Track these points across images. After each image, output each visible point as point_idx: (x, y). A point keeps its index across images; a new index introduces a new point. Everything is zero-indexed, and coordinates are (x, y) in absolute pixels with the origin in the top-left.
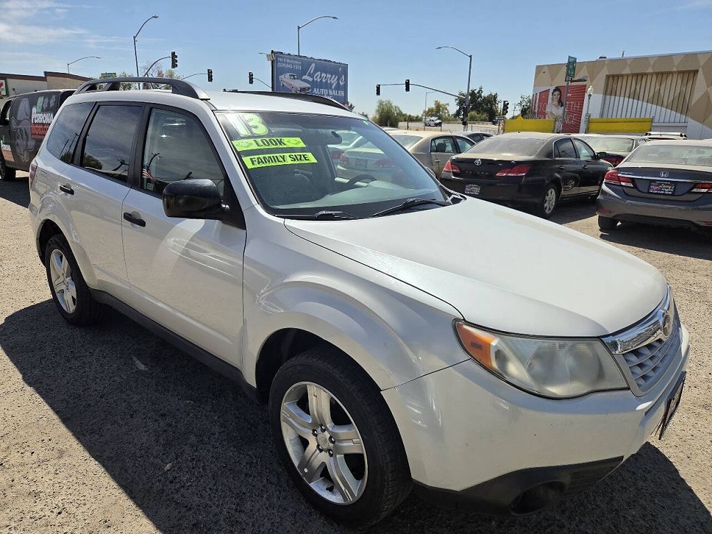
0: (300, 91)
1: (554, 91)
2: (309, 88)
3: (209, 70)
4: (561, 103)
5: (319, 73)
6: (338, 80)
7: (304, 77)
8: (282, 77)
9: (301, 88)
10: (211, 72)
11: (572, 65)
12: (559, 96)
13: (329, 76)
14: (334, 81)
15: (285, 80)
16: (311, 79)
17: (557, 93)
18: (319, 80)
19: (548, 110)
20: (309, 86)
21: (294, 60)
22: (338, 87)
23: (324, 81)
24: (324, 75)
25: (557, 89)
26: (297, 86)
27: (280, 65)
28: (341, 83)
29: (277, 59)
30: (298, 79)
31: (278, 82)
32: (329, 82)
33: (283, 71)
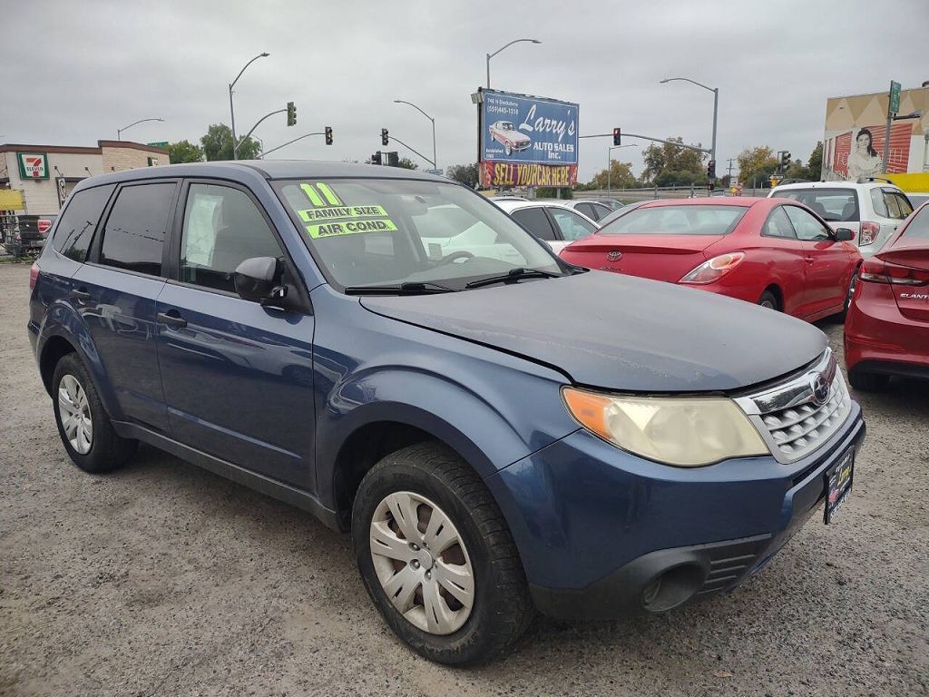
0: (517, 147)
1: (860, 133)
2: (528, 143)
3: (327, 128)
4: (872, 151)
5: (542, 118)
6: (566, 128)
7: (522, 126)
8: (493, 126)
9: (517, 143)
10: (331, 131)
11: (894, 94)
12: (868, 142)
13: (554, 122)
14: (561, 131)
15: (497, 131)
16: (530, 129)
17: (865, 137)
18: (541, 130)
19: (851, 161)
20: (528, 139)
21: (510, 100)
22: (567, 140)
23: (548, 130)
24: (547, 121)
25: (864, 131)
26: (513, 140)
27: (491, 109)
28: (571, 133)
29: (486, 100)
30: (513, 129)
31: (488, 135)
32: (554, 131)
33: (495, 118)
